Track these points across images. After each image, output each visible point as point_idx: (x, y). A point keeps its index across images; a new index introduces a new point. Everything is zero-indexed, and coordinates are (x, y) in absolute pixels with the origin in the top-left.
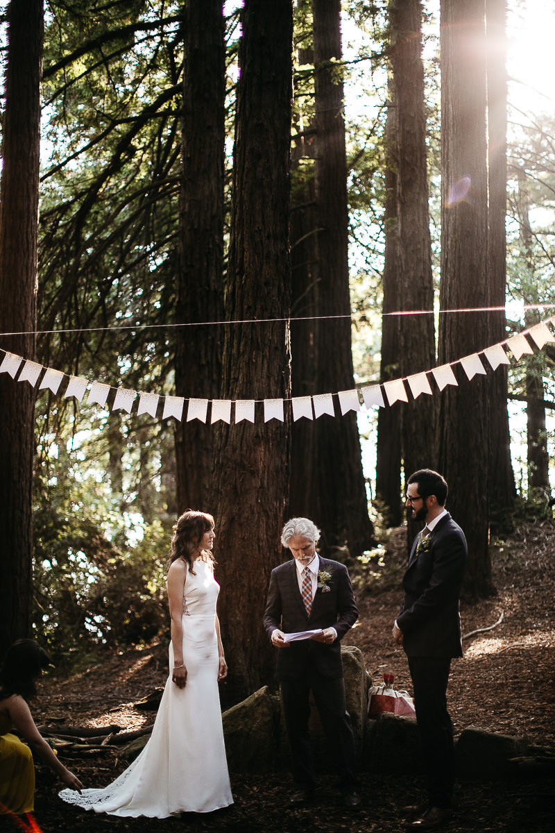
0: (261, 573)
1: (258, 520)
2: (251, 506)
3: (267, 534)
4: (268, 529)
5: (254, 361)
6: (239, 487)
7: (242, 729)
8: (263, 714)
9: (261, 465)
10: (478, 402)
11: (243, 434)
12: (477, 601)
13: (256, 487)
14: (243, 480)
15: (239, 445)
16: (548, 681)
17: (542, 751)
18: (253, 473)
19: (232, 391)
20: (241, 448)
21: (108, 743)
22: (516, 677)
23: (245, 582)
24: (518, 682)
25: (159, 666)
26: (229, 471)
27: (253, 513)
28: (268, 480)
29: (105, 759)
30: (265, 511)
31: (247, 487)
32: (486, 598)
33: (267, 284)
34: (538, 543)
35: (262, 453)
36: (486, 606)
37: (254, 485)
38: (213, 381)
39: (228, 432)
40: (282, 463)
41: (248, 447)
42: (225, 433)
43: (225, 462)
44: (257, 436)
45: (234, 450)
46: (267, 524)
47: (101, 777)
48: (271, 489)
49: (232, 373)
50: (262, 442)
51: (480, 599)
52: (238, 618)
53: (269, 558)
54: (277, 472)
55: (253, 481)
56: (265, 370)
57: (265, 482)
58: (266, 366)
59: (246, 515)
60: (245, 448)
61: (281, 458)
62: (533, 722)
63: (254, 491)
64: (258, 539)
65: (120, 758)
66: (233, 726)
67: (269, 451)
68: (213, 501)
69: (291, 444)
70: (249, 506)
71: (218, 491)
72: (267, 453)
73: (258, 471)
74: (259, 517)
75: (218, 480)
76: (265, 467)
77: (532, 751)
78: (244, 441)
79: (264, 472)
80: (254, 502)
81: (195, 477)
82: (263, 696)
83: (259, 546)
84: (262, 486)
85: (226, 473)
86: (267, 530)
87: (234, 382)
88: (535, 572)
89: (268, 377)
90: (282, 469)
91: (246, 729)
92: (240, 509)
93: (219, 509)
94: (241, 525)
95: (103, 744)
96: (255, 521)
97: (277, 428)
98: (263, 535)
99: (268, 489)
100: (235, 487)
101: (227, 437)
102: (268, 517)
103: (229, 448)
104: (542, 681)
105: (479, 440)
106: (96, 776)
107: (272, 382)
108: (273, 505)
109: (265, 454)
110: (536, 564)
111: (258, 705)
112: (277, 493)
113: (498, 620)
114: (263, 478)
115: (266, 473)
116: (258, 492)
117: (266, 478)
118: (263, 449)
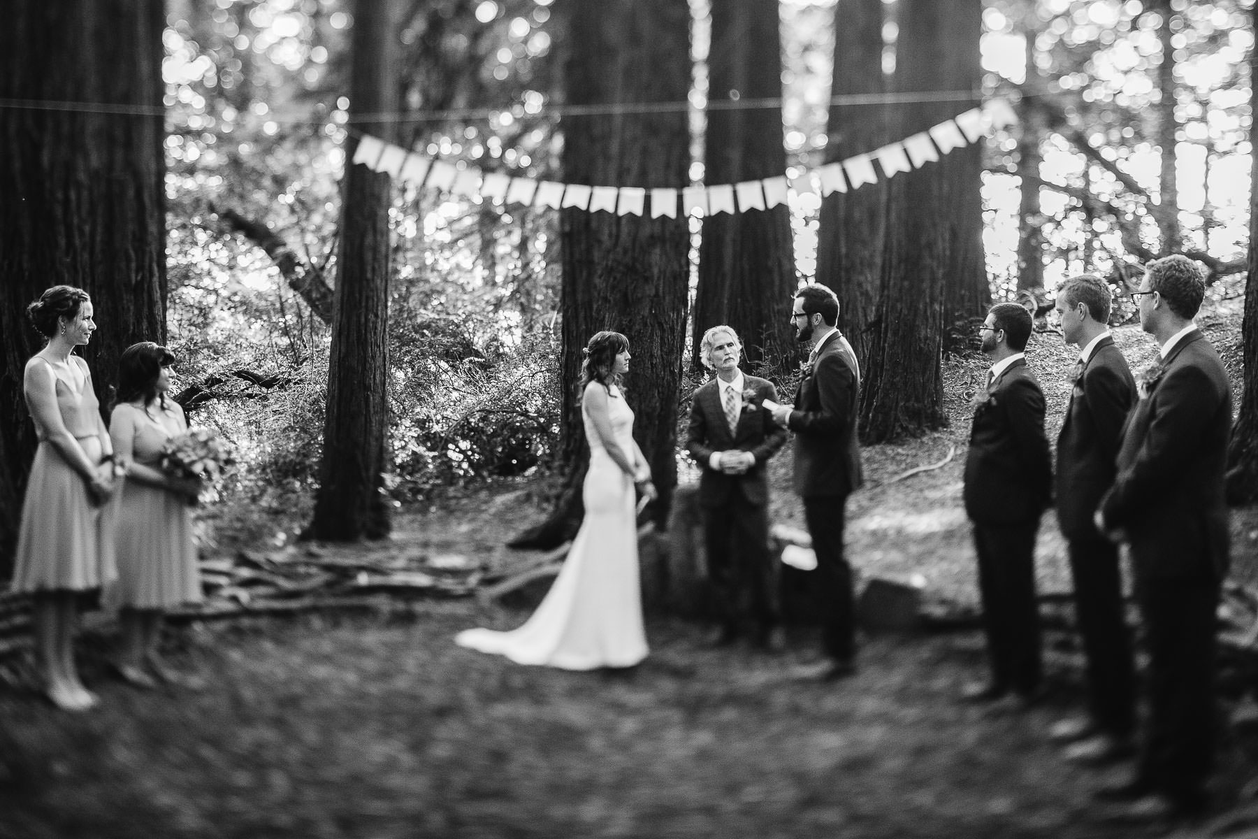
0: (653, 395)
1: (652, 334)
2: (643, 317)
3: (661, 350)
4: (662, 344)
6: (630, 294)
9: (656, 271)
12: (923, 434)
13: (649, 296)
14: (635, 287)
18: (647, 280)
20: (634, 250)
26: (618, 276)
27: (645, 324)
30: (660, 324)
31: (639, 295)
32: (934, 429)
35: (658, 256)
36: (934, 440)
37: (648, 292)
41: (641, 248)
45: (625, 252)
46: (662, 339)
48: (667, 298)
51: (928, 432)
55: (647, 288)
57: (661, 289)
59: (637, 327)
60: (637, 250)
63: (648, 299)
64: (652, 356)
67: (666, 254)
68: (600, 310)
70: (641, 317)
71: (606, 300)
72: (663, 256)
73: (653, 276)
74: (652, 330)
75: (606, 286)
76: (660, 272)
78: (637, 242)
79: (659, 278)
80: (646, 312)
81: (584, 274)
83: (652, 364)
84: (657, 295)
85: (615, 278)
90: (680, 275)
92: (630, 320)
93: (606, 320)
96: (648, 334)
98: (657, 351)
99: (664, 298)
100: (625, 295)
101: (618, 237)
102: (663, 331)
103: (619, 249)
105: (932, 236)
108: (670, 316)
112: (674, 303)
113: (945, 456)
114: (658, 285)
115: (662, 281)
116: (652, 301)
117: (661, 285)
118: (658, 252)
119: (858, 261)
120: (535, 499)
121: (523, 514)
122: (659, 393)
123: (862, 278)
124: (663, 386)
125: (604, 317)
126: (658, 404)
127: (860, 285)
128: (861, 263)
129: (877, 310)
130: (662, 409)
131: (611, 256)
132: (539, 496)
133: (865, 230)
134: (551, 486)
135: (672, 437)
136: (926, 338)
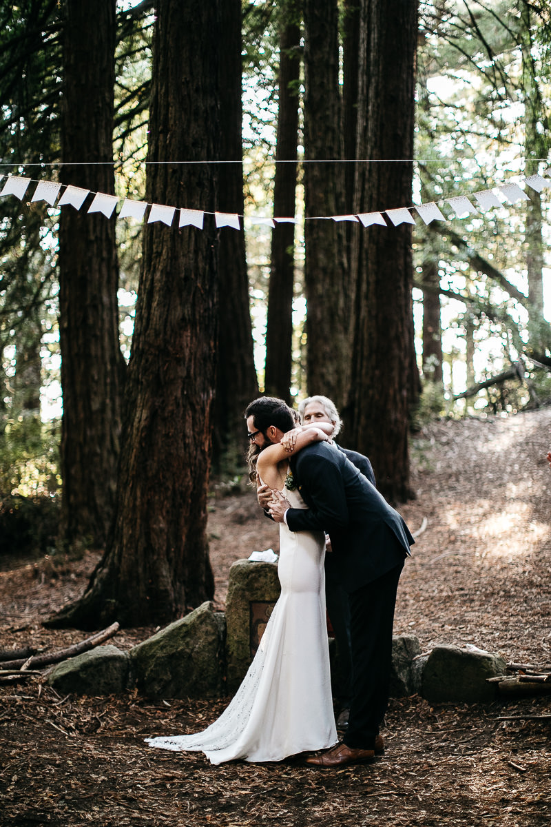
0: (186, 475)
1: (184, 415)
2: (176, 398)
3: (193, 430)
6: (162, 377)
7: (182, 650)
8: (207, 633)
9: (187, 352)
10: (400, 288)
11: (167, 316)
13: (181, 377)
14: (168, 368)
15: (162, 328)
16: (498, 593)
17: (523, 670)
18: (179, 361)
19: (155, 267)
20: (165, 332)
21: (29, 668)
22: (462, 589)
23: (169, 484)
24: (466, 595)
25: (45, 579)
26: (150, 358)
27: (178, 405)
28: (195, 369)
29: (26, 685)
30: (192, 406)
31: (172, 376)
32: (404, 502)
33: (195, 144)
34: (447, 443)
35: (189, 338)
37: (180, 373)
38: (102, 259)
39: (149, 314)
40: (210, 349)
41: (172, 331)
42: (146, 315)
43: (147, 348)
44: (183, 319)
45: (157, 335)
46: (194, 419)
47: (26, 706)
48: (198, 379)
49: (154, 246)
50: (189, 327)
51: (398, 504)
52: (161, 525)
53: (195, 458)
54: (205, 359)
55: (179, 369)
56: (193, 243)
57: (192, 371)
58: (193, 239)
59: (170, 408)
60: (169, 333)
61: (209, 344)
62: (501, 638)
63: (179, 382)
64: (185, 436)
65: (43, 685)
66: (172, 646)
67: (196, 336)
68: (132, 392)
69: (218, 328)
70: (173, 398)
71: (137, 382)
72: (194, 339)
73: (184, 358)
74: (184, 411)
75: (138, 368)
76: (191, 353)
77: (511, 670)
78: (168, 324)
79: (190, 360)
80: (179, 394)
81: (82, 367)
82: (206, 613)
83: (185, 443)
84: (188, 376)
85: (147, 361)
86: (193, 426)
87: (156, 257)
88: (450, 476)
89: (196, 252)
90: (210, 356)
91: (187, 650)
92: (163, 402)
93: (139, 401)
94: (164, 419)
95: (23, 669)
96: (180, 415)
97: (205, 310)
98: (189, 432)
99: (195, 379)
100: (158, 377)
101: (148, 319)
102: (194, 411)
103: (151, 332)
104: (493, 594)
105: (400, 329)
106: (20, 706)
107: (200, 257)
108: (199, 397)
109: (191, 339)
110: (449, 466)
111: (201, 623)
112: (204, 384)
113: (420, 527)
114: (190, 366)
115: (193, 361)
116: (184, 382)
117: (193, 366)
118: (189, 334)
119: (320, 355)
120: (43, 576)
121: (33, 590)
122: (191, 471)
123: (324, 370)
124: (195, 464)
125: (136, 399)
126: (191, 483)
127: (322, 376)
128: (324, 358)
129: (350, 396)
130: (194, 488)
131: (142, 338)
132: (46, 573)
133: (327, 328)
134: (57, 563)
135: (203, 515)
136: (396, 421)
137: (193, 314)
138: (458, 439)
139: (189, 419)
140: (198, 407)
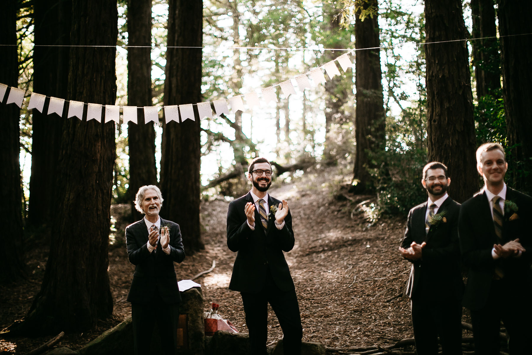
0: (98, 235)
1: (97, 196)
3: (103, 206)
5: (95, 80)
6: (83, 172)
9: (99, 156)
11: (86, 133)
13: (95, 172)
14: (87, 166)
15: (83, 141)
18: (94, 162)
23: (88, 241)
26: (75, 159)
27: (93, 190)
28: (103, 167)
30: (102, 189)
31: (90, 171)
34: (209, 215)
35: (100, 147)
36: (200, 256)
37: (95, 170)
39: (75, 132)
41: (90, 142)
42: (72, 133)
44: (97, 135)
45: (80, 145)
46: (103, 199)
49: (78, 88)
50: (100, 140)
51: (194, 252)
52: (83, 267)
53: (104, 223)
55: (94, 167)
56: (102, 87)
57: (102, 167)
58: (103, 84)
59: (89, 192)
60: (87, 144)
63: (94, 175)
64: (97, 210)
67: (104, 146)
68: (62, 182)
70: (91, 185)
72: (103, 147)
73: (97, 160)
74: (97, 194)
75: (67, 167)
76: (101, 157)
78: (87, 138)
79: (101, 161)
80: (94, 183)
83: (97, 214)
84: (99, 171)
85: (73, 161)
86: (102, 203)
89: (104, 93)
92: (84, 188)
93: (67, 188)
94: (85, 199)
96: (95, 196)
98: (100, 207)
99: (104, 173)
100: (80, 172)
102: (103, 193)
103: (75, 143)
107: (107, 96)
109: (101, 148)
110: (214, 229)
113: (212, 265)
114: (100, 165)
115: (102, 162)
116: (97, 175)
118: (100, 145)
122: (101, 232)
125: (65, 186)
126: (101, 240)
127: (139, 175)
128: (140, 164)
135: (107, 260)
136: (193, 201)
137: (103, 132)
138: (215, 213)
139: (100, 199)
140: (105, 191)
